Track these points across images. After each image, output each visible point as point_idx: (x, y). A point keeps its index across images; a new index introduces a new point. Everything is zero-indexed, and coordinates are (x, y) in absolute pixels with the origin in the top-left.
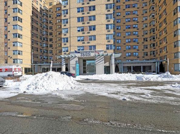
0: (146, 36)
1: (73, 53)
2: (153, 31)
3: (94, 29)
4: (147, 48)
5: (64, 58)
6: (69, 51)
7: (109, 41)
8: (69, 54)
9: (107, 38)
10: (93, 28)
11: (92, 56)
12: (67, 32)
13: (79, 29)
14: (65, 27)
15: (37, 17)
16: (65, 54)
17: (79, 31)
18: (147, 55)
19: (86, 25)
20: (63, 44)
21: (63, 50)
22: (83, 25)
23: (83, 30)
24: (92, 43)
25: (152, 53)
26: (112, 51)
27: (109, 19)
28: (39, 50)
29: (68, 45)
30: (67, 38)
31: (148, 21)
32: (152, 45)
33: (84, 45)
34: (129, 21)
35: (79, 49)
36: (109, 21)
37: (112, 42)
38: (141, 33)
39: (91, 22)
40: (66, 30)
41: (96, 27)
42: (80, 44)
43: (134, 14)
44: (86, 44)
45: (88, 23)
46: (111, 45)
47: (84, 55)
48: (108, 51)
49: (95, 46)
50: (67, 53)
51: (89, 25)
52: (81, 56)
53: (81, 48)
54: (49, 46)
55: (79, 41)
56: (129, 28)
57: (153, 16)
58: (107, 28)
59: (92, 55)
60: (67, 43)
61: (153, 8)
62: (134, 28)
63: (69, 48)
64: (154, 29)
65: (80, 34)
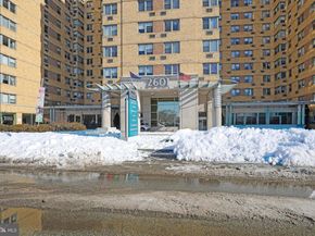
0: (267, 59)
1: (127, 80)
2: (283, 50)
3: (176, 28)
4: (269, 81)
5: (109, 92)
6: (119, 75)
7: (210, 56)
8: (119, 82)
9: (206, 49)
10: (174, 25)
11: (171, 87)
12: (115, 33)
13: (141, 27)
14: (110, 22)
15: (59, 13)
16: (110, 82)
17: (141, 31)
18: (269, 93)
19: (158, 17)
20: (105, 61)
21: (106, 73)
22: (152, 18)
23: (150, 30)
24: (172, 59)
25: (280, 89)
26: (216, 78)
27: (210, 7)
28: (62, 78)
29: (116, 62)
30: (115, 47)
31: (271, 33)
32: (279, 75)
33: (152, 62)
34: (237, 31)
35: (141, 71)
36: (209, 10)
37: (216, 58)
38: (258, 54)
39: (168, 11)
40: (112, 29)
41: (181, 23)
42: (145, 60)
43: (247, 17)
44: (158, 61)
45: (163, 13)
46: (214, 64)
47: (153, 86)
48: (207, 77)
49: (177, 66)
50: (115, 80)
51: (164, 17)
52: (147, 87)
53: (147, 71)
54: (85, 73)
55: (141, 53)
56: (237, 43)
57: (283, 21)
58: (206, 26)
59: (172, 84)
60: (115, 59)
61: (282, 7)
62: (247, 43)
63: (119, 69)
64: (284, 45)
65: (145, 38)
